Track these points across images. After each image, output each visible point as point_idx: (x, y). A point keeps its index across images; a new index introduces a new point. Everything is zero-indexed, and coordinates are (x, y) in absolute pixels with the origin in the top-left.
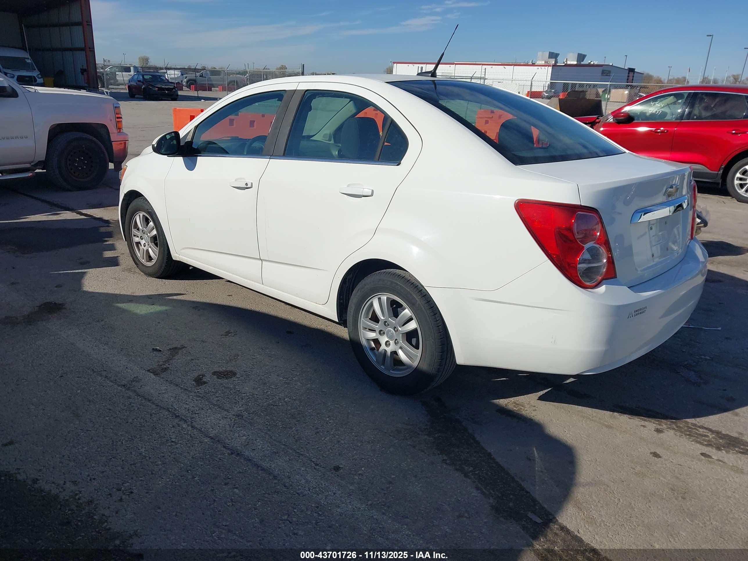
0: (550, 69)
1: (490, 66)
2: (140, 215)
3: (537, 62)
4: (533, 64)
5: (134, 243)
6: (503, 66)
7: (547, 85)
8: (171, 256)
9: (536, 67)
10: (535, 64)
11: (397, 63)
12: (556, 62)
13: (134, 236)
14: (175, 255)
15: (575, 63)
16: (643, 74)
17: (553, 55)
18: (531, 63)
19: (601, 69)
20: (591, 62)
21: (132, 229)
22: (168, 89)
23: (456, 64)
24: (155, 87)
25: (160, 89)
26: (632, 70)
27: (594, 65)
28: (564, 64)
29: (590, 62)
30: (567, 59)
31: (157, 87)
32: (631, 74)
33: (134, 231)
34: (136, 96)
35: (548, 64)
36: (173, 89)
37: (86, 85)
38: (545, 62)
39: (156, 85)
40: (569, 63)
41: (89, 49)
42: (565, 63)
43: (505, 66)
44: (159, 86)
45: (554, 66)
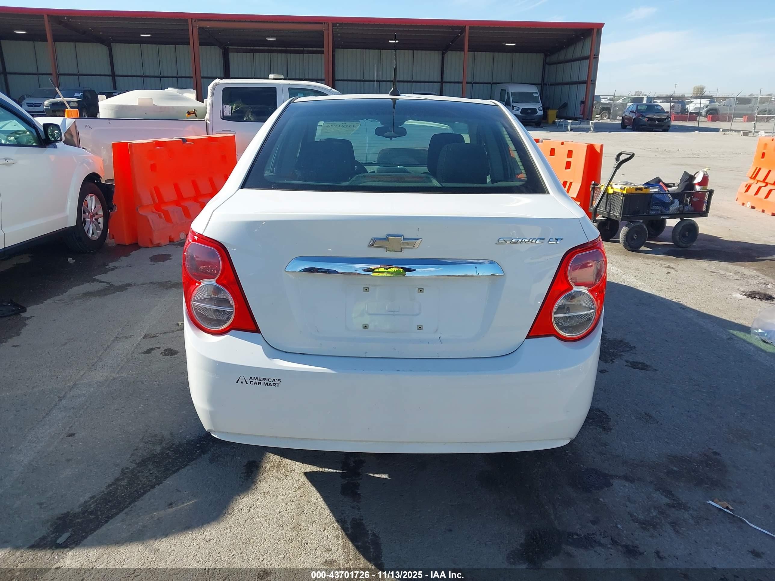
22: (659, 120)
24: (645, 117)
25: (650, 119)
31: (647, 118)
34: (627, 127)
36: (665, 119)
37: (582, 116)
39: (646, 115)
41: (590, 82)
44: (650, 116)
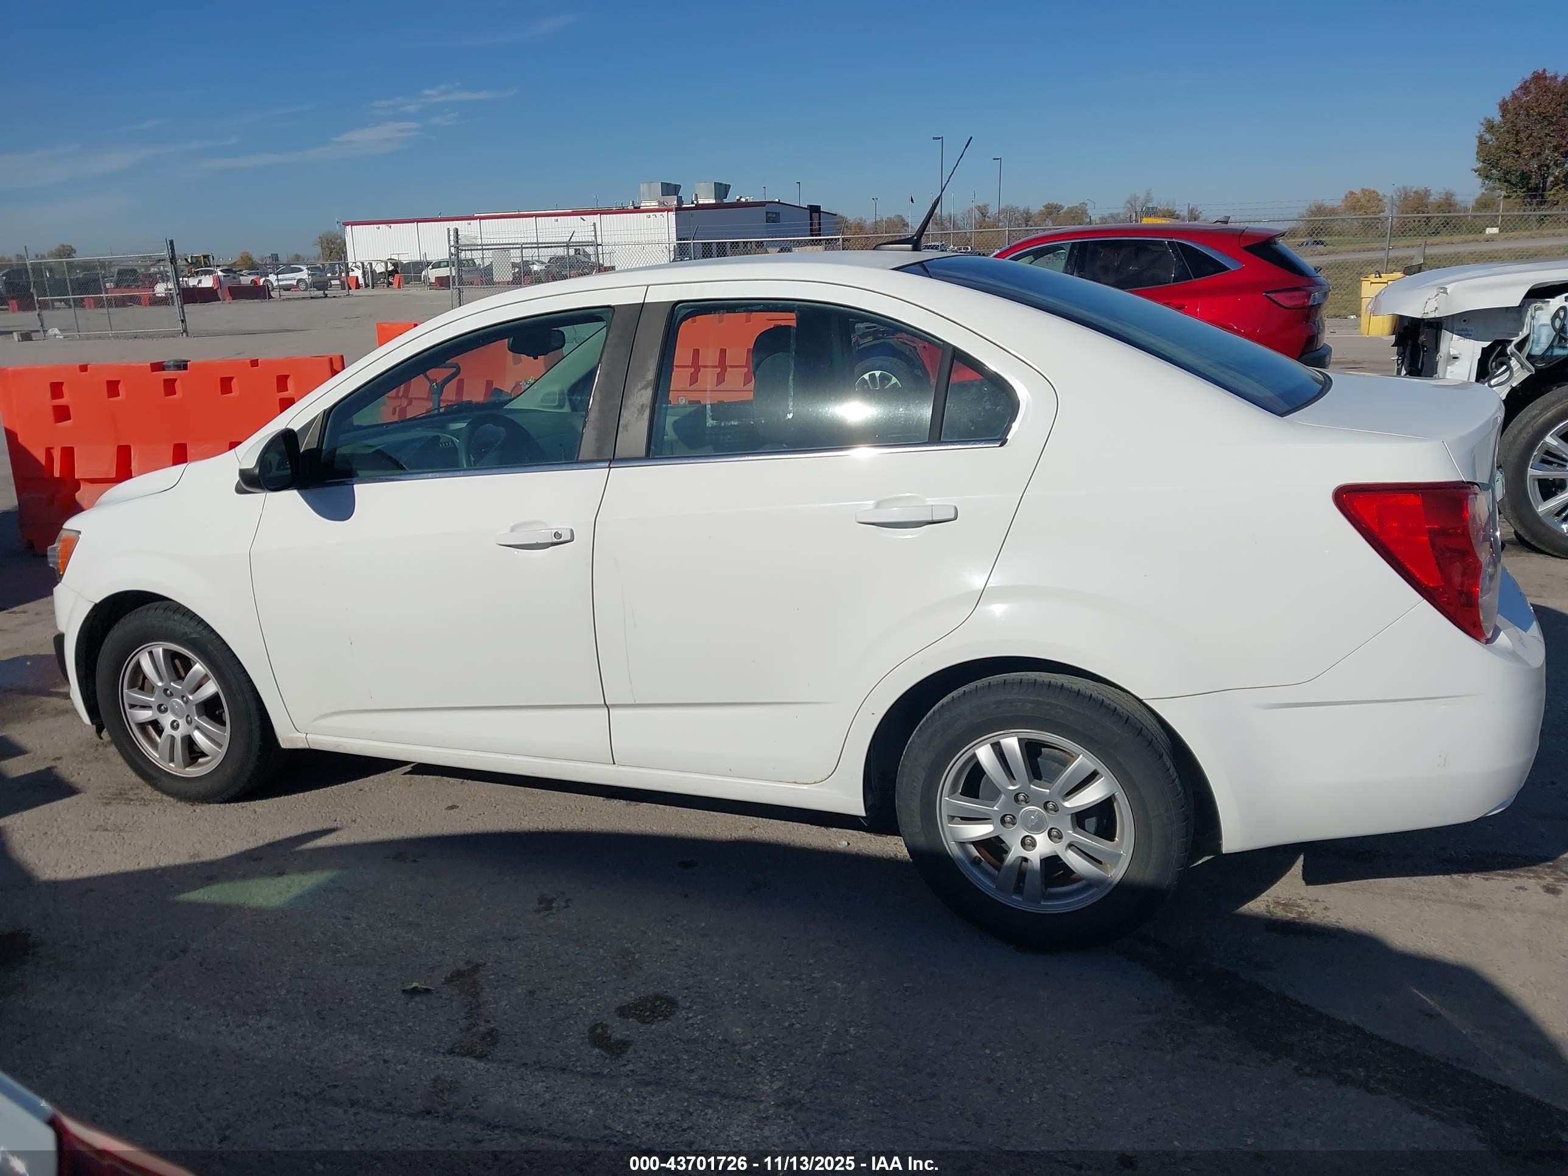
0: (672, 216)
1: (553, 218)
2: (154, 650)
3: (642, 205)
4: (635, 208)
5: (132, 724)
6: (579, 217)
7: (672, 249)
8: (276, 740)
9: (645, 214)
10: (639, 208)
11: (353, 224)
12: (680, 200)
13: (132, 706)
14: (290, 735)
15: (713, 201)
16: (836, 215)
17: (670, 189)
18: (632, 207)
19: (763, 209)
20: (741, 197)
21: (125, 691)
23: (481, 218)
26: (815, 209)
27: (747, 205)
28: (694, 205)
29: (738, 197)
30: (696, 195)
32: (815, 215)
33: (130, 695)
35: (664, 207)
38: (660, 203)
40: (701, 202)
42: (695, 202)
43: (582, 217)
45: (679, 209)
